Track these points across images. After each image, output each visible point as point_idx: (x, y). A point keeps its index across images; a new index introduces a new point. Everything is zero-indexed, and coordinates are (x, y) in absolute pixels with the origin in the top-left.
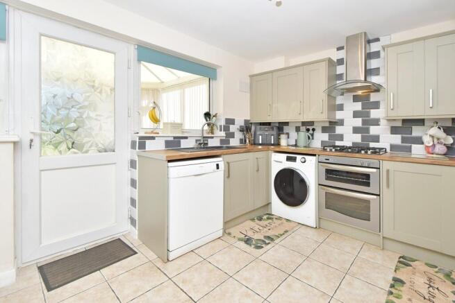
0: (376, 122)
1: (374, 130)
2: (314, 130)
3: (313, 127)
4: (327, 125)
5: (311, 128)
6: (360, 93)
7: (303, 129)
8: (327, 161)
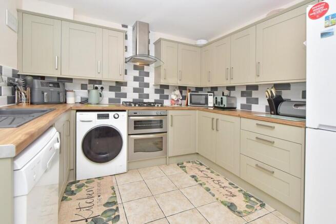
0: (147, 85)
1: (146, 91)
2: (102, 88)
3: (101, 86)
4: (114, 84)
5: (99, 86)
6: (138, 64)
7: (90, 87)
8: (135, 115)
